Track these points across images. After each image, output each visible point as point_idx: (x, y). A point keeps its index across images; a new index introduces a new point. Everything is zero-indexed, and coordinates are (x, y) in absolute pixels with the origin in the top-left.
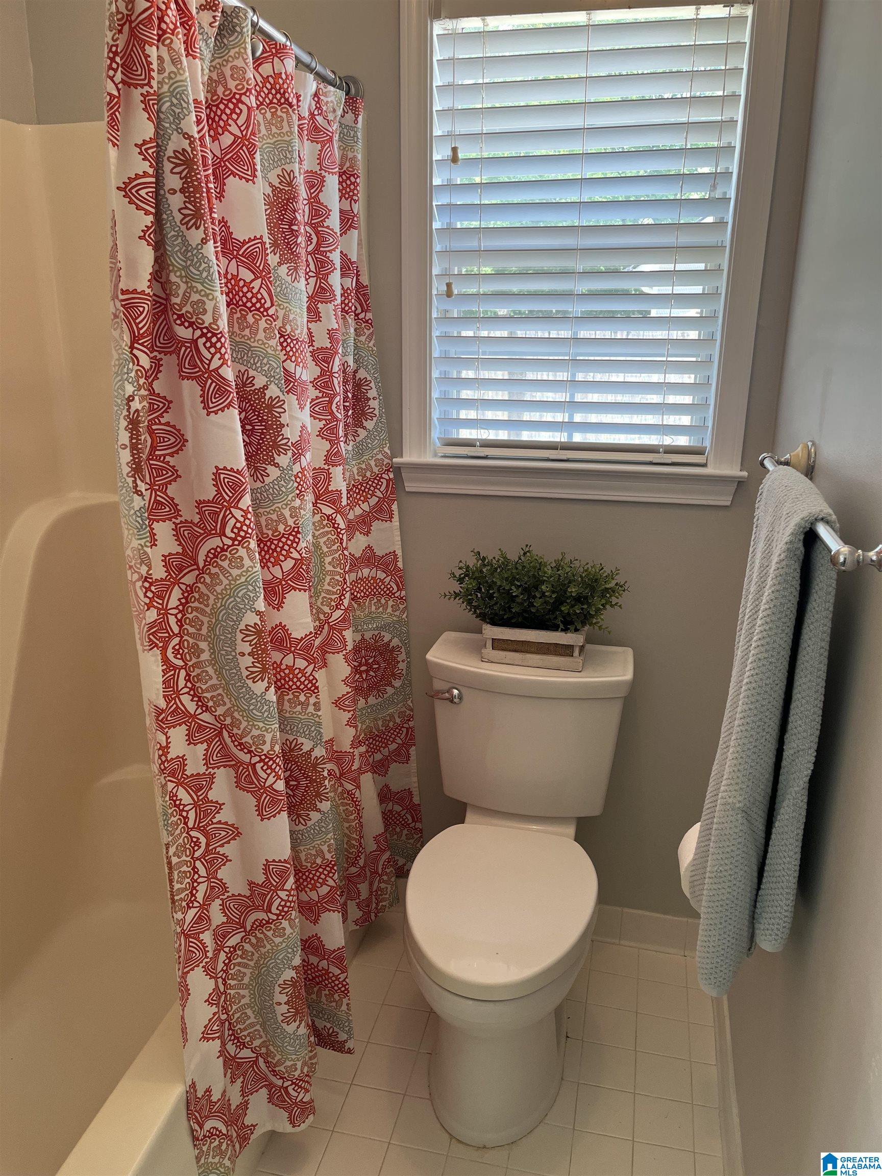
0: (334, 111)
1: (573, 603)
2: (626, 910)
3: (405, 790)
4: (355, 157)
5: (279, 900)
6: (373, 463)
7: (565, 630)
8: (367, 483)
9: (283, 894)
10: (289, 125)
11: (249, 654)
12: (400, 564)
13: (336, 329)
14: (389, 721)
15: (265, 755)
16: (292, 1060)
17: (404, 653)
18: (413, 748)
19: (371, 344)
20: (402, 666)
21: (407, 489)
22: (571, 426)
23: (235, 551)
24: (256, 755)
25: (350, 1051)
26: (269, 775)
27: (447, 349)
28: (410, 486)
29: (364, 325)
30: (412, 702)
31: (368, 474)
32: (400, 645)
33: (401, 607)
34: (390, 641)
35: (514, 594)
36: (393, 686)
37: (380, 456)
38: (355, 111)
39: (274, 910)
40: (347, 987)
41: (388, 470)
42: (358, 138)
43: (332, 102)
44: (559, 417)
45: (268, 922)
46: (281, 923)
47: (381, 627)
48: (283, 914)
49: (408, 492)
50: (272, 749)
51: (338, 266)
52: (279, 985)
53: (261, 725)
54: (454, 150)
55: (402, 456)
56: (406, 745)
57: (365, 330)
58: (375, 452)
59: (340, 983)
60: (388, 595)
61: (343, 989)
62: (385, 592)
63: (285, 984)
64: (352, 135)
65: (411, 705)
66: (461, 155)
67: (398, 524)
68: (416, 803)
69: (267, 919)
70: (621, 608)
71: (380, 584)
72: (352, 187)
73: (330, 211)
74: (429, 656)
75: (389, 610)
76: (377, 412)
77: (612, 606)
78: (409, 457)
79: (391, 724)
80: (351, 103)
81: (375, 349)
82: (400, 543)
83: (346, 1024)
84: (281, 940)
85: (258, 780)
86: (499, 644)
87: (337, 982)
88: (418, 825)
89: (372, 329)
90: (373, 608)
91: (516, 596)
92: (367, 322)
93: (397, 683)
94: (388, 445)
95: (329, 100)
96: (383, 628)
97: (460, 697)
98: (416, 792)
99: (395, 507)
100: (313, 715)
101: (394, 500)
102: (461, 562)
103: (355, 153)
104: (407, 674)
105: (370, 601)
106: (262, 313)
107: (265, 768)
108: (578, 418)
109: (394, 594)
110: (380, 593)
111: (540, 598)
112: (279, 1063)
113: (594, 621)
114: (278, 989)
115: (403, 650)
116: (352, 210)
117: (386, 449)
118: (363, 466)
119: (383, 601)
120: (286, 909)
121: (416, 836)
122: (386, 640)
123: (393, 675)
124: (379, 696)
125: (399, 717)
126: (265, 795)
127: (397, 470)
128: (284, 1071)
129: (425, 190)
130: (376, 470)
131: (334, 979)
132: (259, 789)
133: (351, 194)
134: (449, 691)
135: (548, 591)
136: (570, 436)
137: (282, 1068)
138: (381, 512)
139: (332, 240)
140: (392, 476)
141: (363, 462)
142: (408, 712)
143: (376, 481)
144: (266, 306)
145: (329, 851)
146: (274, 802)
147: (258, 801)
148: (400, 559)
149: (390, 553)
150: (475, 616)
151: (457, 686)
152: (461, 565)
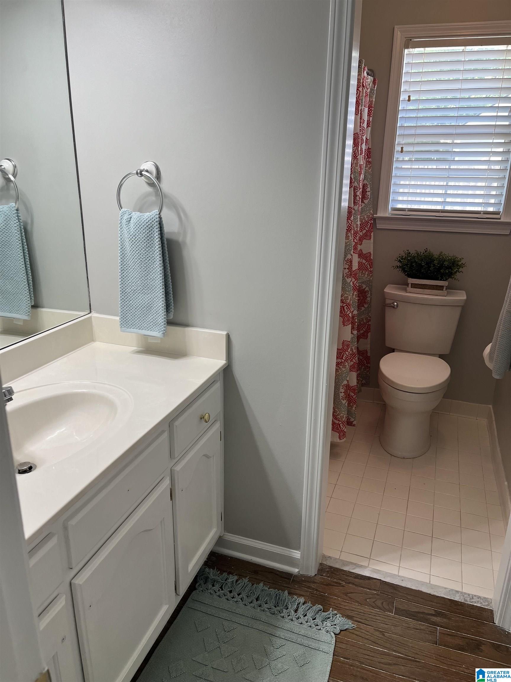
0: (369, 84)
1: (445, 269)
2: (453, 401)
3: (365, 350)
4: (373, 100)
5: (346, 355)
6: (366, 217)
7: (441, 280)
8: (363, 224)
9: (347, 353)
10: (363, 93)
11: (347, 269)
12: (372, 258)
13: (362, 165)
14: (362, 321)
15: (348, 303)
16: (343, 414)
17: (370, 294)
18: (370, 333)
19: (370, 171)
20: (369, 299)
21: (377, 227)
22: (444, 203)
23: (347, 234)
24: (345, 303)
25: (354, 425)
26: (348, 310)
27: (396, 173)
28: (379, 226)
29: (368, 163)
30: (371, 314)
31: (364, 221)
32: (369, 290)
33: (371, 275)
34: (365, 288)
35: (423, 265)
36: (364, 307)
37: (369, 214)
38: (375, 83)
39: (344, 358)
40: (356, 400)
41: (371, 220)
42: (374, 93)
43: (369, 81)
44: (440, 200)
45: (341, 363)
46: (345, 363)
47: (363, 282)
48: (346, 360)
49: (378, 229)
50: (350, 302)
51: (365, 141)
52: (342, 386)
53: (348, 293)
54: (409, 97)
55: (377, 215)
56: (367, 332)
57: (368, 165)
58: (367, 212)
59: (353, 399)
60: (366, 269)
61: (354, 401)
62: (365, 268)
63: (344, 386)
64: (372, 92)
65: (370, 315)
66: (411, 98)
67: (373, 241)
68: (369, 356)
69: (341, 362)
70: (463, 273)
71: (363, 265)
72: (370, 111)
73: (364, 121)
74: (385, 290)
75: (366, 276)
76: (369, 197)
77: (459, 272)
78: (380, 214)
79: (362, 322)
80: (374, 82)
81: (371, 172)
82: (373, 249)
83: (354, 415)
84: (345, 369)
85: (344, 312)
86: (414, 286)
87: (352, 399)
88: (369, 365)
89: (371, 165)
90: (360, 274)
91: (424, 266)
92: (369, 162)
93: (366, 306)
94: (372, 210)
95: (368, 81)
96: (363, 283)
97: (397, 305)
98: (369, 352)
99: (372, 234)
100: (355, 299)
101: (372, 231)
102: (400, 254)
103: (373, 99)
104: (370, 303)
105: (359, 271)
106: (355, 158)
107: (347, 308)
108: (448, 200)
109: (368, 269)
110: (363, 269)
111: (433, 267)
112: (338, 415)
113: (453, 276)
114: (341, 387)
115: (369, 292)
116: (369, 120)
117: (371, 211)
118: (362, 218)
119: (364, 272)
120: (347, 359)
121: (367, 370)
122: (364, 288)
123: (365, 302)
124: (359, 310)
125: (365, 320)
126: (346, 317)
127: (375, 219)
128: (340, 417)
129: (396, 111)
130: (366, 219)
131: (351, 397)
132: (344, 315)
133: (370, 114)
134: (393, 303)
135: (436, 263)
136: (444, 207)
137: (339, 417)
138: (367, 236)
139: (364, 132)
140: (372, 222)
141: (362, 216)
142: (369, 318)
143: (366, 224)
144: (357, 155)
145: (355, 349)
146: (348, 320)
147: (344, 319)
148: (372, 255)
149: (369, 253)
150: (404, 275)
151: (396, 301)
152: (400, 255)
